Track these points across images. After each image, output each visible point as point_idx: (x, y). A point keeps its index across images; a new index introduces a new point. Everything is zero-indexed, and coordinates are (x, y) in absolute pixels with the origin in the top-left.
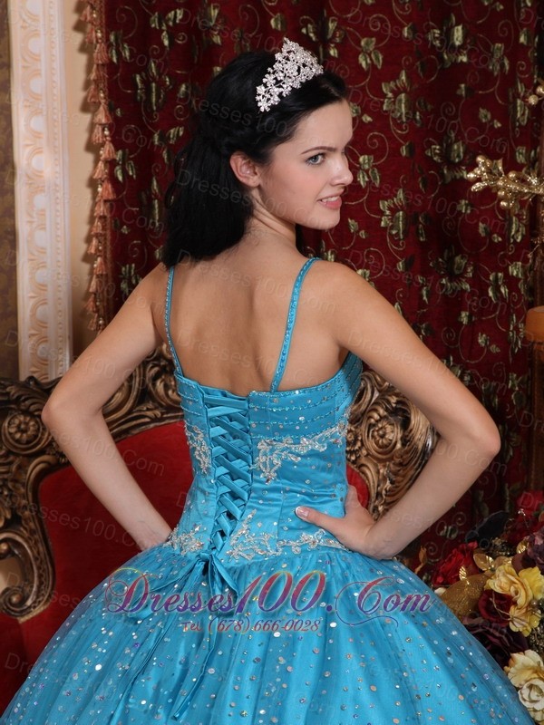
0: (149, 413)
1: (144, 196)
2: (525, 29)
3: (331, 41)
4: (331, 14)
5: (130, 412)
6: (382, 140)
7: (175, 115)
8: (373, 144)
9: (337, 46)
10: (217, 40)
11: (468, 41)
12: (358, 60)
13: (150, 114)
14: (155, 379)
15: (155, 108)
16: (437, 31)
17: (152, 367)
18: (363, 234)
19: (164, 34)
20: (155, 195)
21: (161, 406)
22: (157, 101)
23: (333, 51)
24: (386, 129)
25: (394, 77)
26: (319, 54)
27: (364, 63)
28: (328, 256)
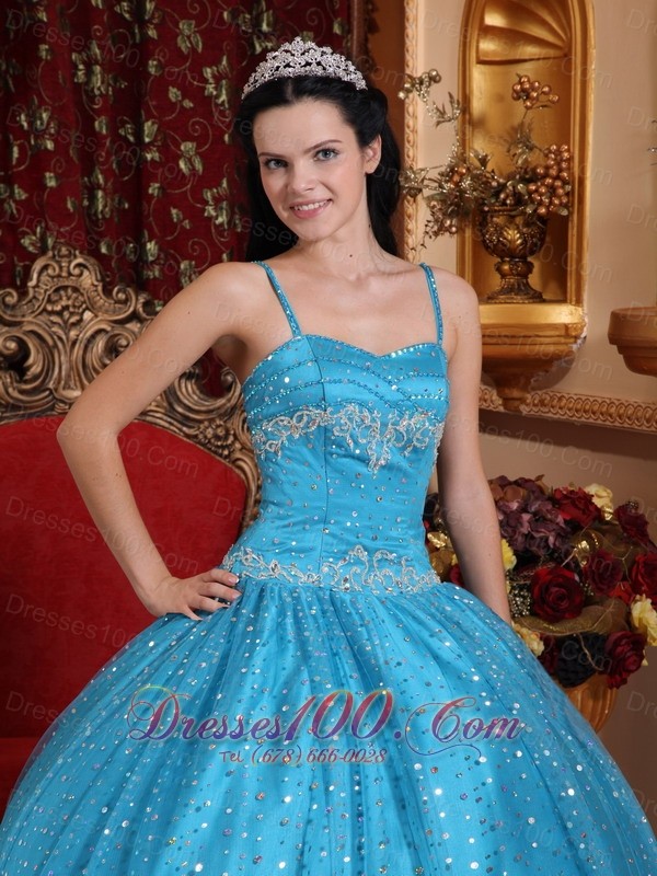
2: (339, 19)
3: (150, 21)
6: (204, 127)
8: (196, 131)
9: (157, 27)
10: (44, 17)
11: (277, 27)
12: (176, 43)
16: (248, 16)
18: (187, 224)
23: (152, 33)
24: (209, 115)
25: (216, 62)
26: (133, 34)
27: (184, 46)
28: (151, 246)
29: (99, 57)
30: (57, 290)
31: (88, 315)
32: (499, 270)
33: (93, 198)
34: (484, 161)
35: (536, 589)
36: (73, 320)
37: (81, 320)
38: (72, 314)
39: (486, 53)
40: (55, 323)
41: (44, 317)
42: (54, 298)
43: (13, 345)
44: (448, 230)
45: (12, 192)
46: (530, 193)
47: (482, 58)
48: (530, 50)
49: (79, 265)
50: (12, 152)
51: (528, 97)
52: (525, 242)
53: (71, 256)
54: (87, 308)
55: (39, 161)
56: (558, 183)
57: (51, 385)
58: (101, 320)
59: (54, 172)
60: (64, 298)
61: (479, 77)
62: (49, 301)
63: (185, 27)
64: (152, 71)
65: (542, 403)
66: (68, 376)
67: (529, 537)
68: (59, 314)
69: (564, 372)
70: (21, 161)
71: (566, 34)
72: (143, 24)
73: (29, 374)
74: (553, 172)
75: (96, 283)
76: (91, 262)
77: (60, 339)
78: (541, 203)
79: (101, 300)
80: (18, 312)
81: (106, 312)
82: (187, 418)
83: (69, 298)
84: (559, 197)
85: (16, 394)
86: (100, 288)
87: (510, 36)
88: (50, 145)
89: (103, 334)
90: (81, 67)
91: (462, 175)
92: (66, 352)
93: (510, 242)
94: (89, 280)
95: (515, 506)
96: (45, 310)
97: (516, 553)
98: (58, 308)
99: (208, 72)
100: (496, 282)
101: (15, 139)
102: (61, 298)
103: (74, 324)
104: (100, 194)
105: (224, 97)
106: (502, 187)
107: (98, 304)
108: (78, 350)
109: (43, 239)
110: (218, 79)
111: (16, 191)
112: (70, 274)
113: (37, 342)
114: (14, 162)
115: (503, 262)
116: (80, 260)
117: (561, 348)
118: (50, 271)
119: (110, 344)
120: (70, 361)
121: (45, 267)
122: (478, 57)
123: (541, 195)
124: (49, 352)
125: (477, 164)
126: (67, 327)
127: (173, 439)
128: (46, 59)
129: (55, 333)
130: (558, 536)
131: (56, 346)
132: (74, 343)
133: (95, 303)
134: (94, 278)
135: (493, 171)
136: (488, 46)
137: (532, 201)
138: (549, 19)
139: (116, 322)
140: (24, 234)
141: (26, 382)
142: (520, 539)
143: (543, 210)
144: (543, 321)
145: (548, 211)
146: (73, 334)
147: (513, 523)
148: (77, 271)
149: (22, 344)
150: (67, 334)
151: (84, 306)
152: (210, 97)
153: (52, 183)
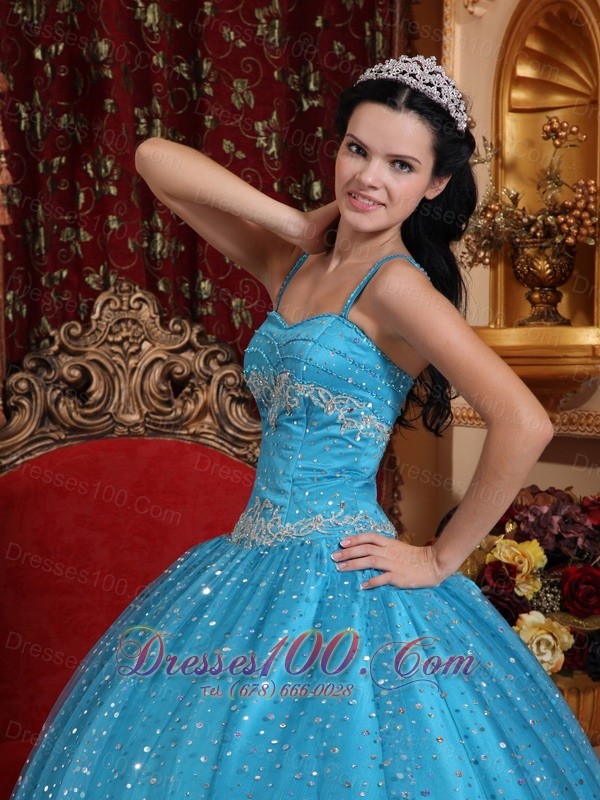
0: (53, 435)
1: (28, 224)
3: (206, 80)
4: (205, 54)
5: (32, 435)
6: (256, 177)
7: (57, 144)
9: (213, 85)
10: (109, 74)
11: (324, 87)
12: (230, 100)
13: (35, 144)
14: (57, 402)
15: (39, 137)
16: (296, 77)
17: (53, 390)
19: (48, 64)
20: (41, 222)
21: (64, 427)
22: (41, 130)
23: (208, 90)
24: (259, 165)
25: (266, 117)
26: (191, 93)
27: (237, 102)
28: (205, 285)
29: (159, 112)
30: (119, 322)
31: (146, 345)
32: (529, 298)
33: (151, 240)
34: (515, 200)
35: (566, 587)
36: (132, 349)
37: (139, 350)
38: (131, 344)
39: (518, 102)
40: (117, 353)
41: (106, 347)
42: (115, 329)
43: (77, 373)
44: (482, 261)
45: (78, 235)
46: (559, 225)
47: (514, 107)
48: (559, 99)
49: (138, 299)
50: (78, 198)
51: (557, 137)
52: (554, 272)
53: (131, 291)
54: (145, 339)
55: (103, 206)
56: (586, 215)
57: (111, 410)
58: (159, 350)
59: (117, 215)
60: (125, 330)
61: (511, 124)
62: (111, 332)
63: (239, 85)
64: (208, 124)
65: (571, 422)
66: (128, 401)
67: (559, 537)
68: (120, 344)
69: (592, 391)
70: (86, 206)
71: (592, 82)
72: (200, 83)
73: (91, 400)
74: (581, 204)
75: (154, 316)
76: (150, 297)
77: (120, 367)
78: (569, 234)
79: (159, 332)
80: (82, 343)
81: (163, 342)
82: (237, 439)
83: (128, 330)
84: (586, 227)
85: (79, 418)
86: (157, 320)
87: (540, 86)
88: (113, 191)
89: (160, 362)
90: (143, 121)
91: (494, 212)
92: (125, 379)
93: (540, 271)
94: (147, 313)
95: (545, 509)
96: (106, 341)
97: (547, 552)
98: (119, 339)
99: (259, 126)
100: (527, 310)
101: (82, 186)
102: (121, 330)
103: (133, 354)
104: (159, 236)
105: (273, 149)
106: (532, 223)
107: (156, 335)
108: (137, 378)
109: (106, 278)
110: (268, 132)
111: (82, 233)
112: (130, 308)
113: (99, 370)
114: (80, 207)
115: (534, 291)
116: (139, 295)
117: (588, 369)
118: (112, 305)
119: (166, 372)
120: (130, 388)
121: (107, 302)
122: (510, 106)
123: (569, 225)
124: (110, 379)
125: (509, 202)
126: (126, 356)
127: (224, 459)
128: (111, 113)
129: (115, 361)
130: (587, 538)
131: (116, 373)
132: (134, 370)
133: (153, 334)
134: (152, 311)
135: (524, 209)
136: (519, 95)
137: (561, 232)
138: (577, 70)
139: (172, 351)
140: (89, 273)
141: (88, 407)
142: (551, 540)
143: (570, 240)
144: (571, 342)
145: (576, 241)
146: (132, 362)
147: (543, 524)
148: (136, 305)
149: (85, 372)
150: (127, 363)
151: (143, 337)
152: (261, 148)
153: (114, 225)
